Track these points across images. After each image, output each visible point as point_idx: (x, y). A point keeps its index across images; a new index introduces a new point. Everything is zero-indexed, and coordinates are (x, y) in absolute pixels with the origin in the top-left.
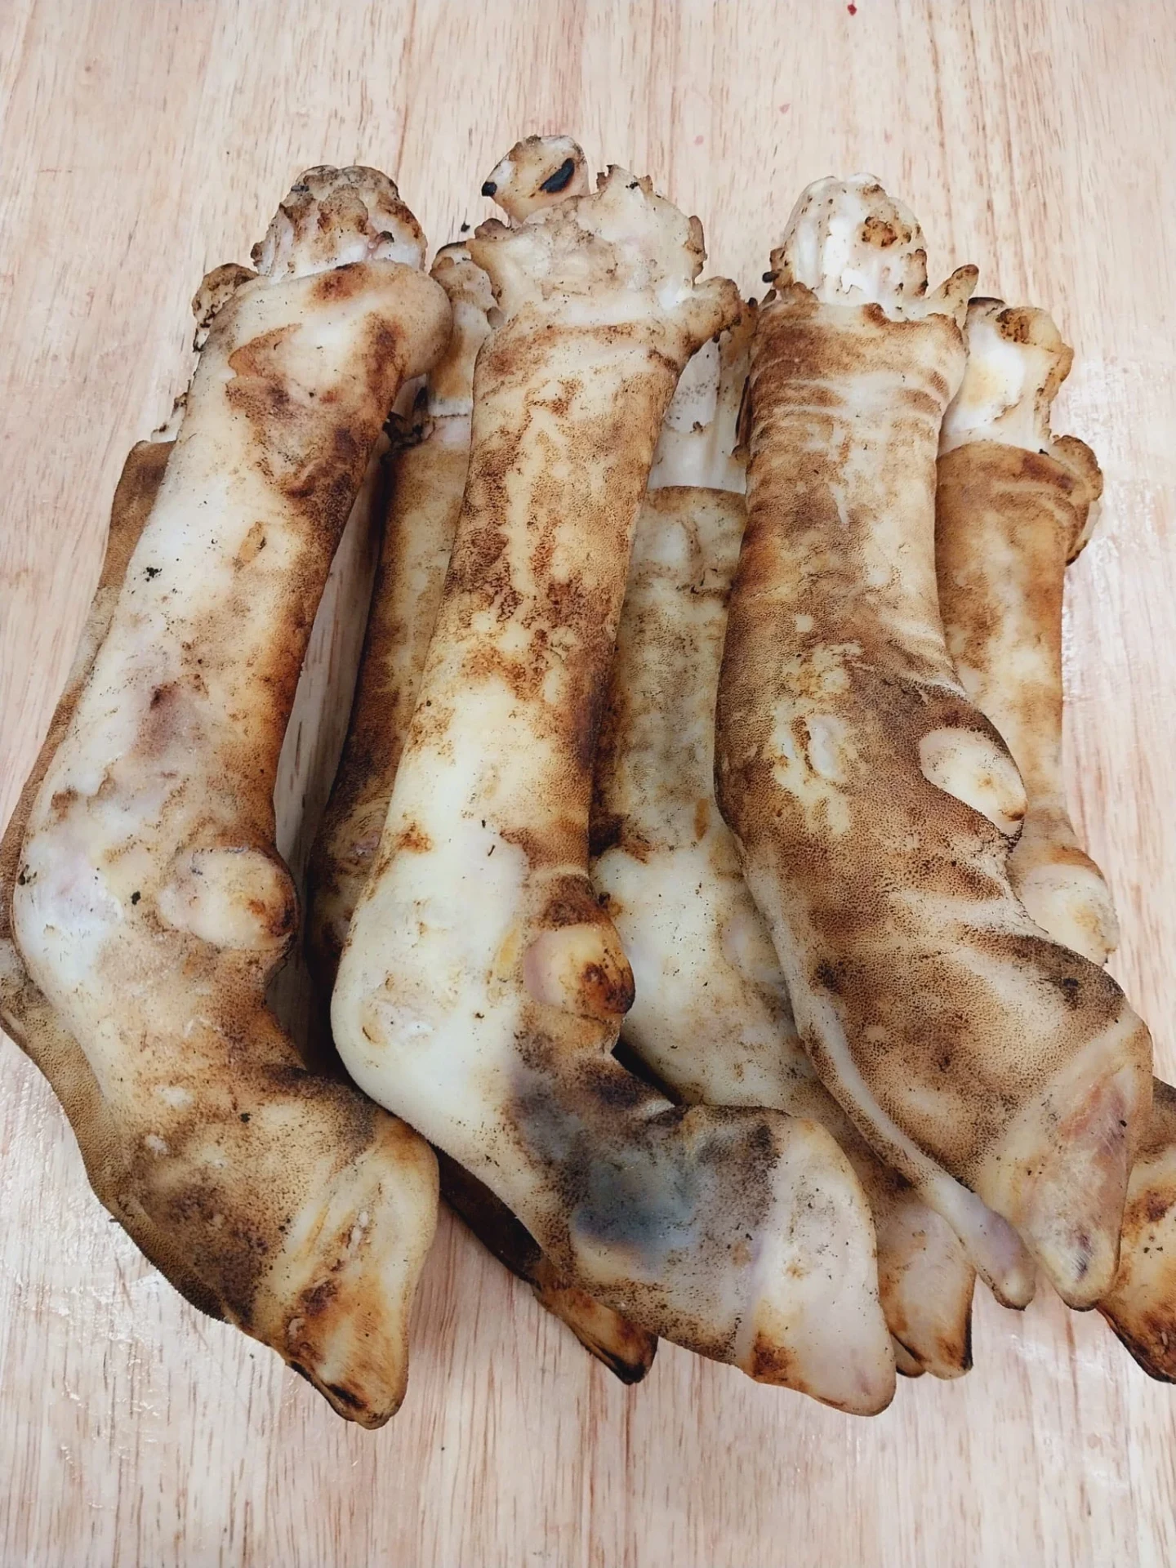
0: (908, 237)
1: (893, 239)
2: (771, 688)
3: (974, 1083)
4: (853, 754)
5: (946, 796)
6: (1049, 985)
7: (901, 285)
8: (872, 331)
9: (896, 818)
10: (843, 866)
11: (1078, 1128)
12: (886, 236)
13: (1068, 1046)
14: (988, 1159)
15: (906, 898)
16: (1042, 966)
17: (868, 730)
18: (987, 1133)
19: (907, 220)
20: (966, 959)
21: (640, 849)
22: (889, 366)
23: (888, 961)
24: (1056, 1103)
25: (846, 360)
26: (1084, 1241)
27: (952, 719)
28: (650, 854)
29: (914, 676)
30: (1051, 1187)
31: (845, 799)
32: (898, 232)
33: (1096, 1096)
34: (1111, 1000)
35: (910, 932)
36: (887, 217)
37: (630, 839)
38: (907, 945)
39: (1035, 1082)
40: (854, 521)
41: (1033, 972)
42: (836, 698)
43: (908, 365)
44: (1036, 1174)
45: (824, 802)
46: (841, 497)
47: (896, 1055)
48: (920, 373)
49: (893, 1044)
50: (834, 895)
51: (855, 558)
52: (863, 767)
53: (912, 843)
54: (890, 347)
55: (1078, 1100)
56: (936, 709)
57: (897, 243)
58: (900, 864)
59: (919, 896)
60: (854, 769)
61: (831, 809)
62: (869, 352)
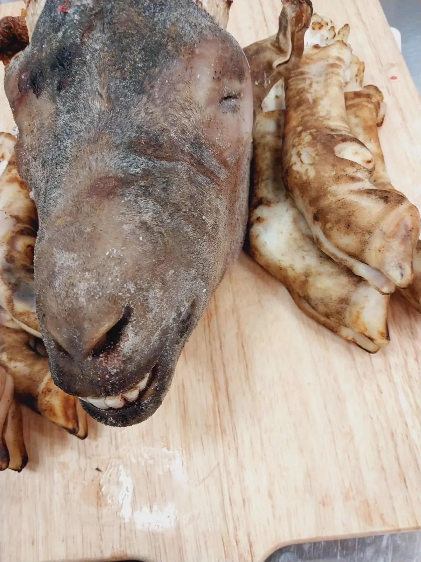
0: (327, 24)
1: (322, 26)
2: (291, 147)
3: (358, 230)
4: (314, 155)
5: (343, 159)
6: (379, 199)
7: (327, 38)
8: (316, 51)
9: (328, 168)
10: (315, 185)
11: (393, 235)
12: (320, 26)
13: (386, 213)
14: (367, 251)
15: (334, 188)
16: (376, 195)
17: (318, 148)
18: (365, 243)
19: (327, 20)
20: (353, 198)
21: (268, 203)
22: (322, 59)
23: (329, 206)
24: (385, 229)
25: (308, 61)
26: (401, 267)
27: (344, 139)
28: (271, 205)
29: (333, 133)
30: (388, 254)
31: (312, 167)
32: (323, 23)
33: (398, 225)
34: (401, 199)
35: (335, 196)
36: (319, 21)
37: (265, 202)
38: (333, 199)
39: (376, 225)
40: (315, 101)
41: (373, 197)
42: (308, 143)
43: (328, 57)
44: (382, 251)
45: (307, 170)
46: (310, 97)
47: (335, 230)
48: (333, 58)
49: (333, 227)
50: (313, 194)
51: (315, 110)
52: (317, 158)
53: (333, 173)
54: (322, 54)
55: (392, 228)
56: (340, 138)
57: (324, 27)
58: (330, 179)
59: (337, 186)
60: (314, 158)
61: (309, 171)
62: (315, 57)
